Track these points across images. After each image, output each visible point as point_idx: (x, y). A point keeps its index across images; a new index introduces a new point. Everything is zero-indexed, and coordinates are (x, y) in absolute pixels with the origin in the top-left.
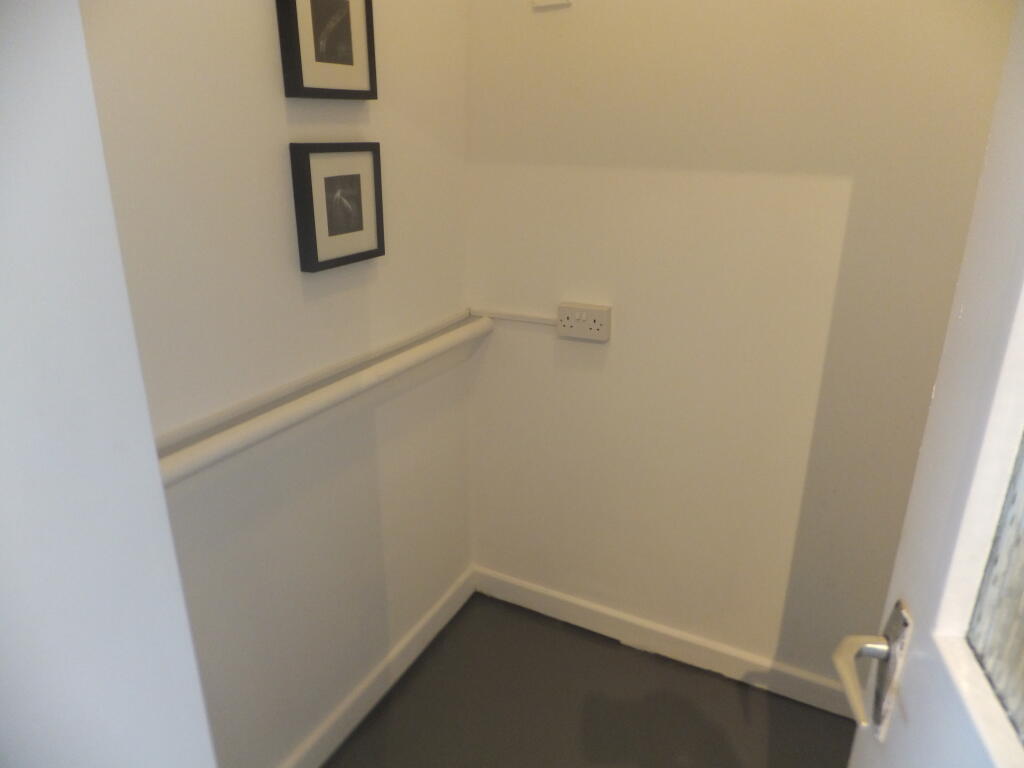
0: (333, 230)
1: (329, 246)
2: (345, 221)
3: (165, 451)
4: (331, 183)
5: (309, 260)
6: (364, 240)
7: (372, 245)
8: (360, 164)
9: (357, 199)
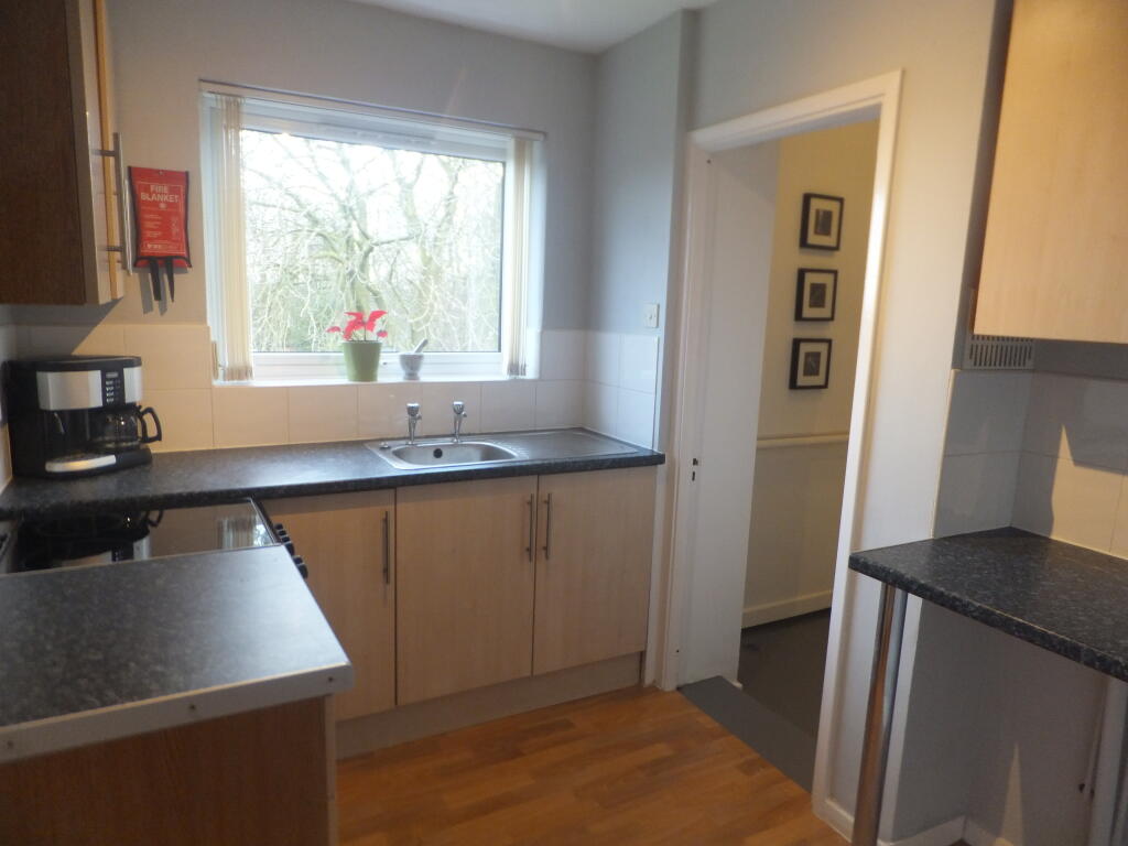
0: (806, 373)
1: (802, 380)
2: (812, 370)
3: (759, 439)
4: (808, 355)
5: (793, 385)
6: (819, 380)
7: (822, 383)
8: (822, 348)
9: (818, 363)
